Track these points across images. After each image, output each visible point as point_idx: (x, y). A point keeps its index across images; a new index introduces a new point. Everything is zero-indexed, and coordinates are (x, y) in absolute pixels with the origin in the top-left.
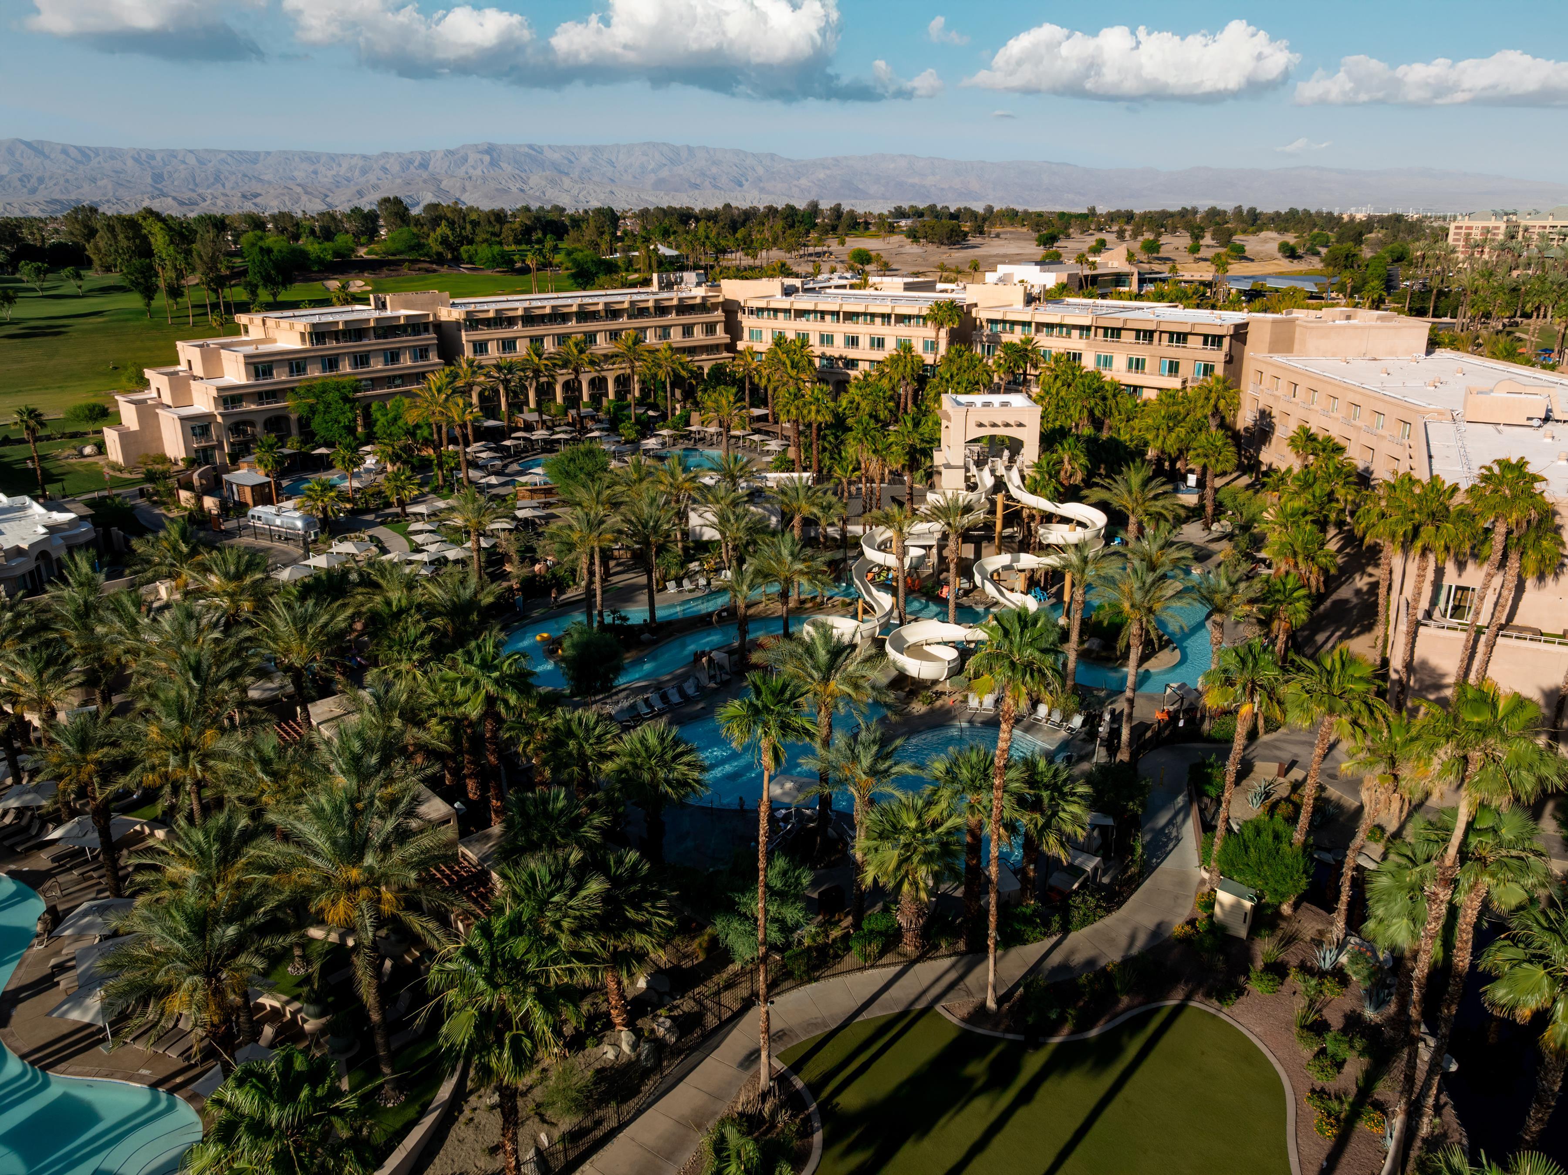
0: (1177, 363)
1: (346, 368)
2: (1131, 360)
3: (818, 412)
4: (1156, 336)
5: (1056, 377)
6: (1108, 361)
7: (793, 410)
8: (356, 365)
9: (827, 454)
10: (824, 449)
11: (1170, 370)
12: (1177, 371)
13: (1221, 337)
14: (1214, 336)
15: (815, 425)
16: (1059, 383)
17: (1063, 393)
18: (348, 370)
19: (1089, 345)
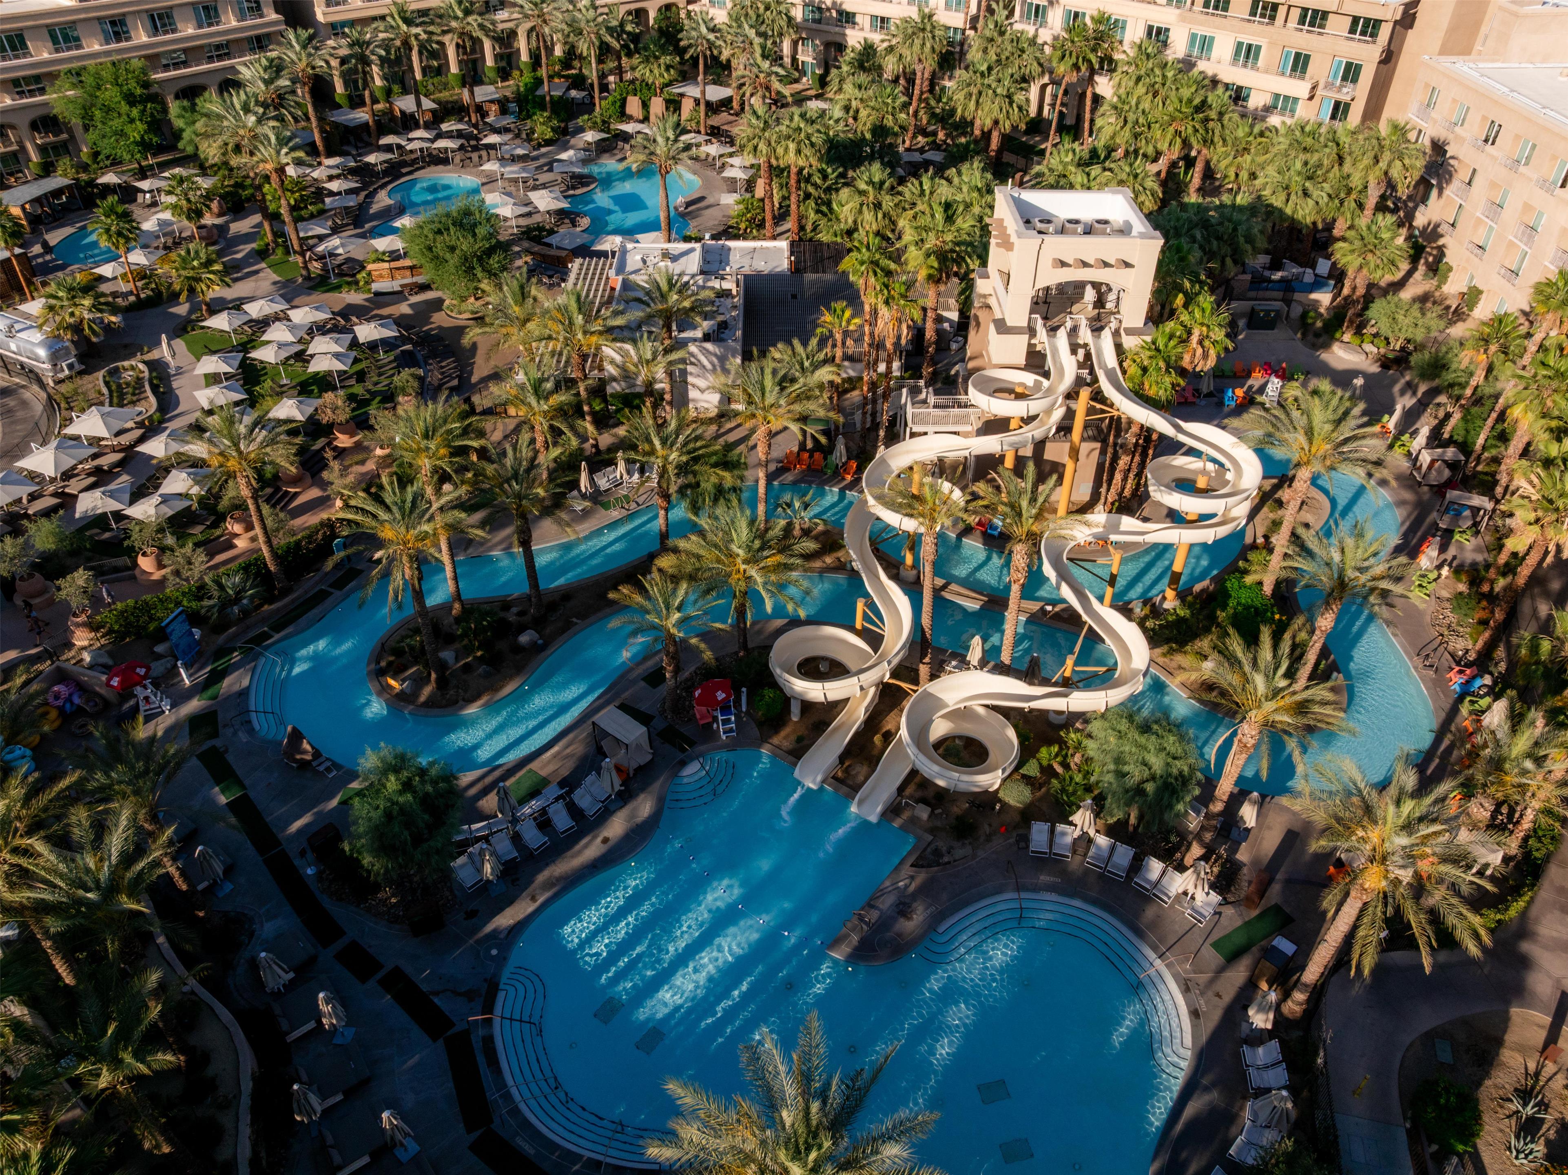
0: (1307, 57)
1: (141, 36)
2: (1240, 45)
3: (799, 152)
4: (1282, 11)
5: (1139, 79)
6: (1206, 44)
7: (762, 146)
8: (155, 31)
9: (811, 203)
10: (808, 196)
11: (1294, 69)
12: (1304, 70)
13: (1377, 23)
14: (1367, 21)
15: (794, 170)
16: (1141, 90)
17: (1146, 105)
18: (144, 39)
19: (1183, 19)
